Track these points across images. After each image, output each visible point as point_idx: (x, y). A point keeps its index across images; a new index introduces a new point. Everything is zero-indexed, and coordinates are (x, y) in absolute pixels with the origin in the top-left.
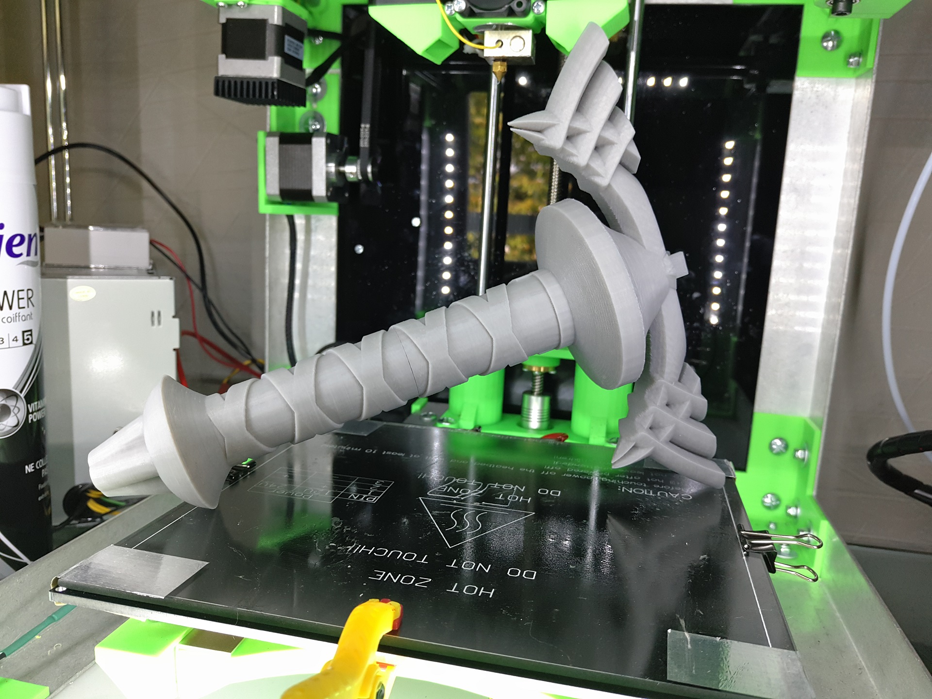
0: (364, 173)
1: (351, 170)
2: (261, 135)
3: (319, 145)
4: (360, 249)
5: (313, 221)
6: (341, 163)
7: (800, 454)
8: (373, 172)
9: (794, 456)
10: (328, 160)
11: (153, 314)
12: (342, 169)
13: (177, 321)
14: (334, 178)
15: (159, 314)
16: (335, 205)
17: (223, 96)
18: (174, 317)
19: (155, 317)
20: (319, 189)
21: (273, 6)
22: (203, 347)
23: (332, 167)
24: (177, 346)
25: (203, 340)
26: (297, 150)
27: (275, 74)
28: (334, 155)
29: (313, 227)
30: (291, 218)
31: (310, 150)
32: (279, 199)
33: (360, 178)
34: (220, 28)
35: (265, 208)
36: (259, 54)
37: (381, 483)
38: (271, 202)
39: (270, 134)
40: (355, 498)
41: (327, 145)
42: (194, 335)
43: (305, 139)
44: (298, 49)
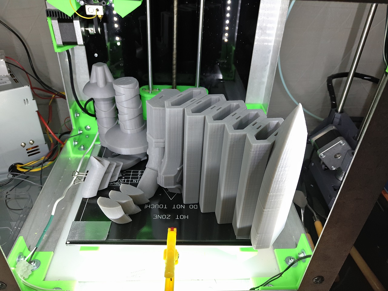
0: (97, 31)
1: (91, 30)
3: (77, 24)
4: (96, 55)
6: (86, 27)
8: (100, 30)
11: (24, 100)
12: (87, 29)
13: (35, 101)
15: (27, 100)
18: (33, 100)
19: (26, 101)
20: (80, 42)
24: (37, 110)
30: (68, 51)
31: (73, 25)
32: (62, 45)
33: (95, 33)
35: (57, 50)
37: (141, 172)
38: (59, 46)
39: (53, 19)
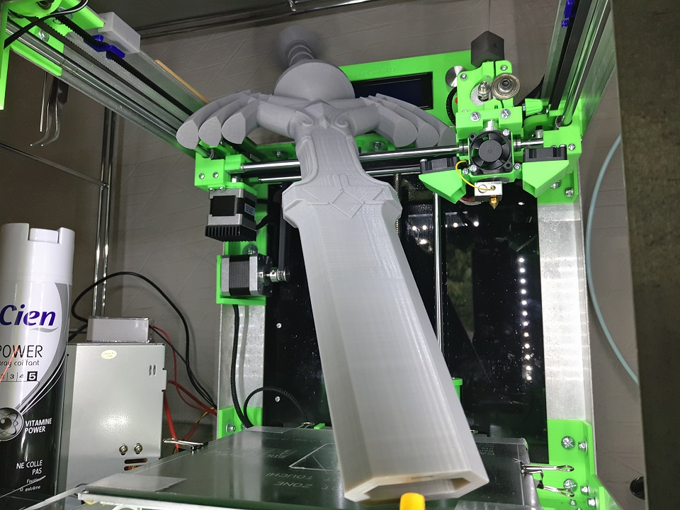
0: (281, 276)
1: (273, 275)
2: (219, 257)
3: (254, 261)
4: (279, 326)
5: (250, 310)
6: (267, 271)
7: (582, 446)
8: (286, 276)
9: (579, 448)
10: (259, 270)
11: (151, 367)
12: (268, 275)
13: (165, 371)
14: (263, 280)
15: (155, 367)
16: (264, 298)
17: (210, 236)
18: (164, 369)
19: (152, 369)
20: (253, 286)
21: (239, 189)
22: (178, 390)
23: (262, 274)
24: (164, 389)
25: (179, 386)
26: (241, 264)
27: (238, 222)
28: (263, 267)
29: (250, 313)
30: (236, 307)
31: (249, 264)
32: (229, 295)
33: (279, 280)
34: (210, 201)
35: (220, 301)
36: (230, 213)
38: (223, 297)
39: (224, 257)
41: (258, 260)
42: (173, 383)
43: (246, 258)
44: (251, 211)
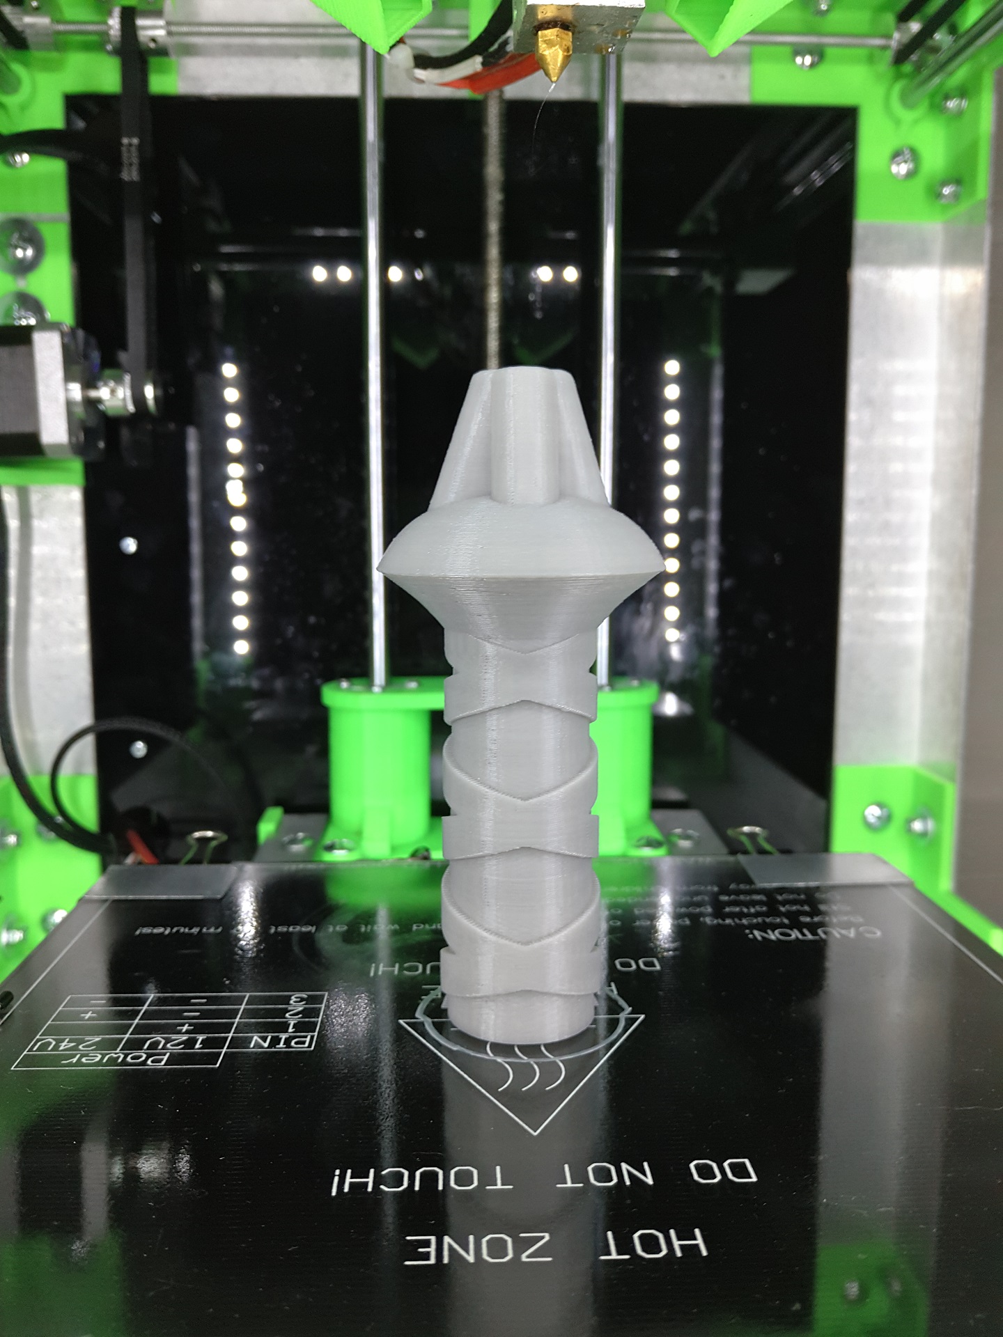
0: (139, 399)
1: (112, 395)
3: (47, 348)
4: (130, 545)
5: (34, 498)
6: (89, 383)
7: (917, 826)
8: (156, 398)
9: (909, 830)
10: (68, 377)
12: (93, 394)
14: (79, 411)
16: (79, 465)
20: (54, 430)
23: (76, 391)
26: (5, 356)
28: (77, 368)
29: (35, 509)
31: (31, 356)
33: (131, 408)
37: (302, 999)
40: (266, 1045)
43: (19, 338)
